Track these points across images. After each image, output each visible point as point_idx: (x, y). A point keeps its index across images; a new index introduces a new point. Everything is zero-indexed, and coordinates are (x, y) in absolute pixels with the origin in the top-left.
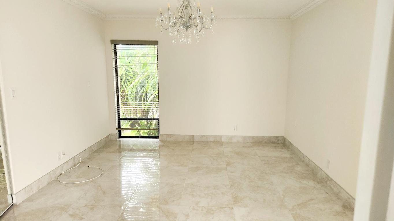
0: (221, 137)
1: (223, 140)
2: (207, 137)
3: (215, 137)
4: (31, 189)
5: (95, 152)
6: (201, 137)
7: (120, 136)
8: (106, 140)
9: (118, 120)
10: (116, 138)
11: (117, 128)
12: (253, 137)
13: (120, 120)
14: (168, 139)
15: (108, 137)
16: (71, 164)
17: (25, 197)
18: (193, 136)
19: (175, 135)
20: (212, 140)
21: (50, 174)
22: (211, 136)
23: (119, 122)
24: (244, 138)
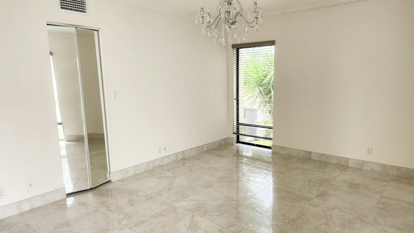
0: (347, 160)
1: (351, 164)
2: (328, 156)
3: (338, 158)
4: (127, 172)
5: (204, 152)
6: (320, 156)
7: (238, 141)
8: (220, 143)
9: (237, 125)
10: (233, 143)
11: (235, 132)
12: (398, 169)
13: (239, 125)
14: (281, 152)
15: (224, 140)
16: (173, 158)
17: (121, 177)
18: (310, 153)
19: (289, 148)
20: (334, 161)
21: (148, 164)
22: (333, 156)
23: (237, 127)
24: (384, 166)
